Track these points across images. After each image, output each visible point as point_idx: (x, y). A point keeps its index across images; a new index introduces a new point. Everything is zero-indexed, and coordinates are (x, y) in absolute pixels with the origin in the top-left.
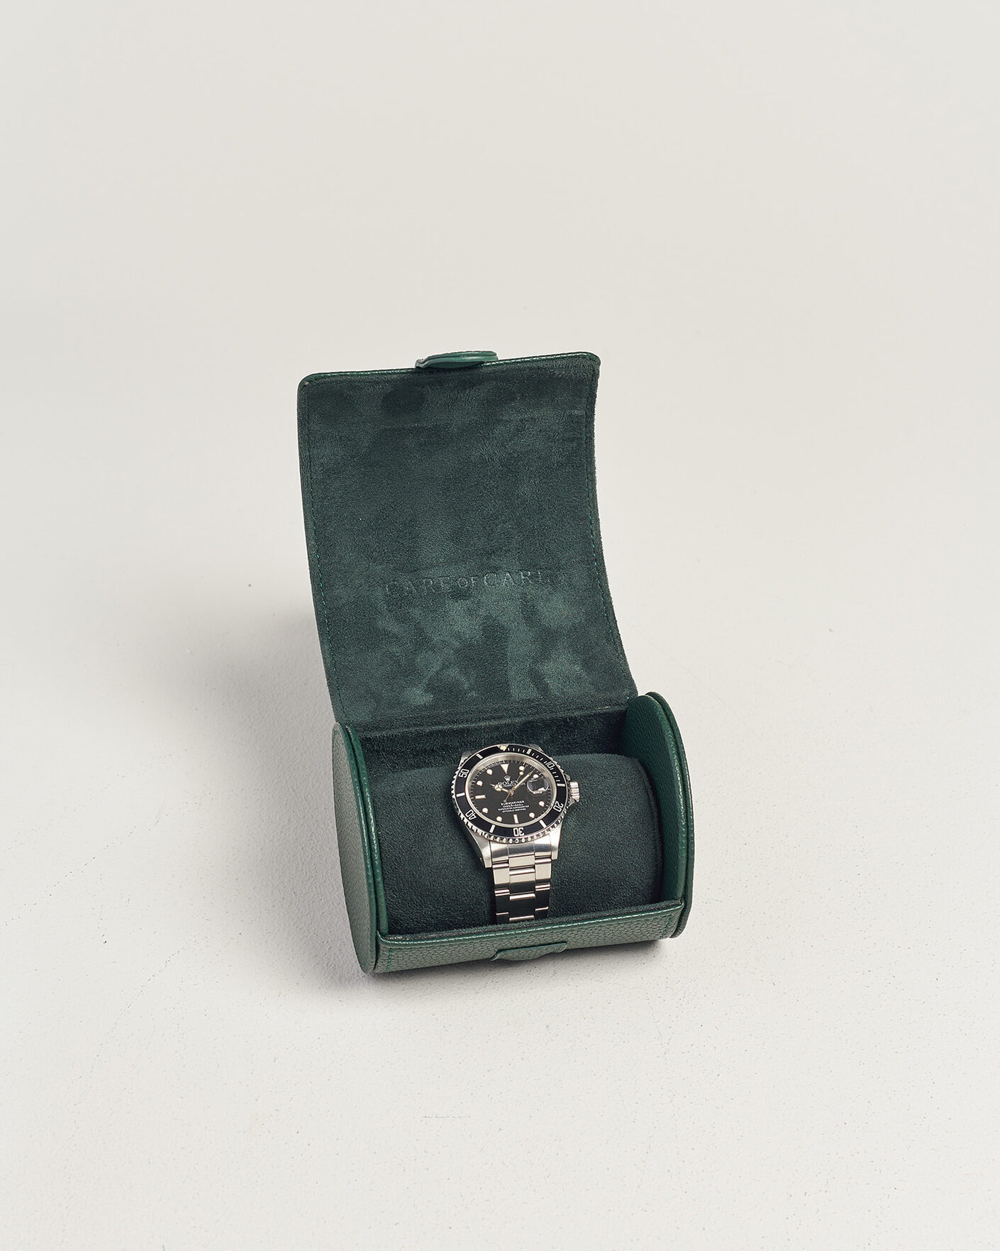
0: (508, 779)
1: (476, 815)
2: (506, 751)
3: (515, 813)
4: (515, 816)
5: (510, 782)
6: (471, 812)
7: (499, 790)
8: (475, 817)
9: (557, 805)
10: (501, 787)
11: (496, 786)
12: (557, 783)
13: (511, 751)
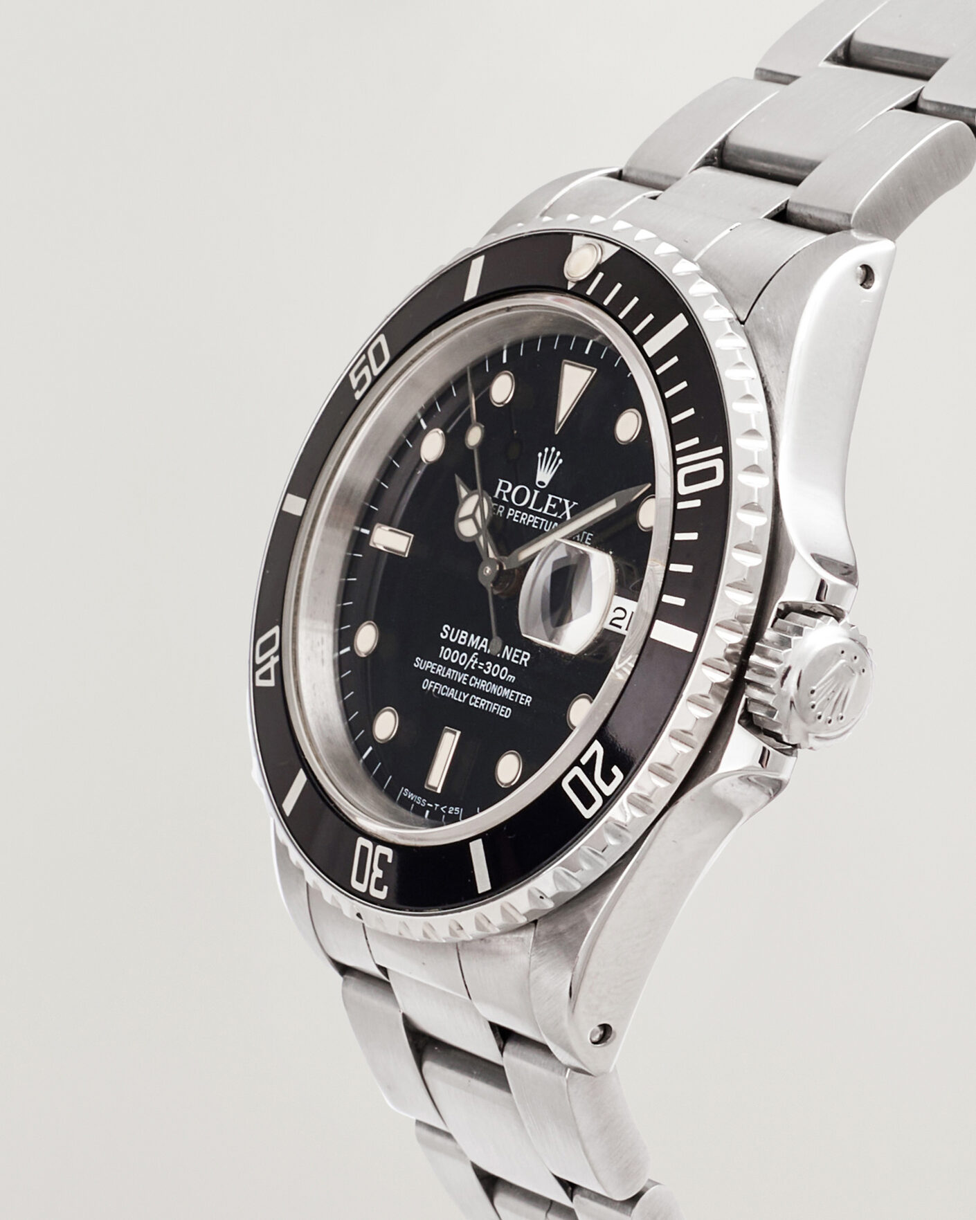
4: (448, 746)
5: (542, 498)
11: (469, 506)
12: (660, 612)
13: (598, 297)
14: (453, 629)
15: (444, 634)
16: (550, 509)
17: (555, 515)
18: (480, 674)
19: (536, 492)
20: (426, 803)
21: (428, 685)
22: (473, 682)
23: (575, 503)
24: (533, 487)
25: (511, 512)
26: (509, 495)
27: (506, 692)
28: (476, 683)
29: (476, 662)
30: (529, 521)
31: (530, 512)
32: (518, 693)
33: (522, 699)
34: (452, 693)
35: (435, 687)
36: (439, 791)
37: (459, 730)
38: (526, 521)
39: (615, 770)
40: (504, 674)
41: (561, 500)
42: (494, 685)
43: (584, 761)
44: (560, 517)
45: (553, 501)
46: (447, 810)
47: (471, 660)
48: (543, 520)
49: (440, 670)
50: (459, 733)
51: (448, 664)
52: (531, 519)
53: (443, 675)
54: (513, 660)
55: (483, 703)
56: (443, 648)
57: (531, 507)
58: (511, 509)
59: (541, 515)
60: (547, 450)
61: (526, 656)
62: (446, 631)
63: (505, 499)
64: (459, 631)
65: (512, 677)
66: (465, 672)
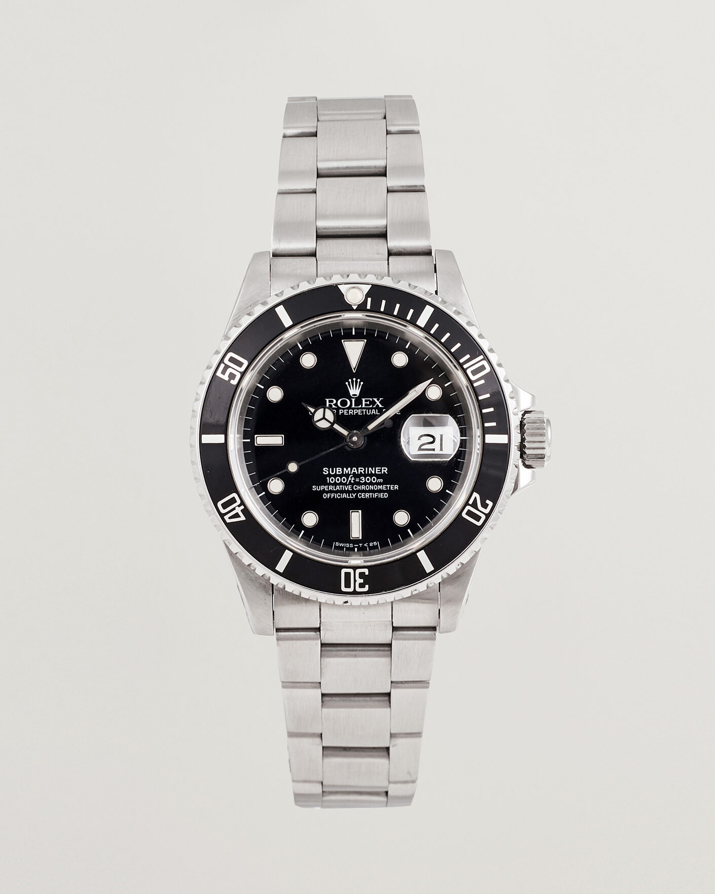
0: (355, 391)
1: (246, 511)
2: (362, 308)
3: (357, 504)
4: (356, 518)
5: (358, 401)
6: (233, 501)
7: (323, 425)
8: (243, 518)
9: (474, 505)
10: (330, 416)
11: (319, 414)
12: (485, 431)
13: (375, 309)
14: (331, 469)
15: (326, 472)
16: (366, 405)
17: (371, 406)
18: (359, 484)
19: (353, 400)
20: (353, 545)
21: (325, 496)
22: (356, 488)
23: (381, 399)
24: (350, 398)
25: (341, 411)
26: (336, 404)
27: (380, 487)
28: (358, 488)
29: (353, 479)
30: (355, 412)
31: (353, 409)
32: (388, 486)
33: (391, 487)
34: (345, 496)
35: (332, 496)
36: (361, 538)
37: (359, 510)
38: (353, 413)
39: (488, 502)
40: (374, 480)
41: (371, 399)
42: (371, 486)
43: (471, 502)
44: (375, 406)
45: (366, 401)
46: (368, 545)
47: (350, 479)
48: (364, 410)
49: (331, 488)
50: (360, 511)
51: (335, 484)
52: (356, 411)
53: (334, 490)
54: (377, 473)
55: (367, 495)
56: (328, 478)
57: (353, 406)
58: (340, 410)
59: (361, 408)
60: (350, 380)
61: (384, 469)
62: (326, 471)
63: (334, 406)
64: (335, 469)
65: (380, 480)
66: (348, 485)
